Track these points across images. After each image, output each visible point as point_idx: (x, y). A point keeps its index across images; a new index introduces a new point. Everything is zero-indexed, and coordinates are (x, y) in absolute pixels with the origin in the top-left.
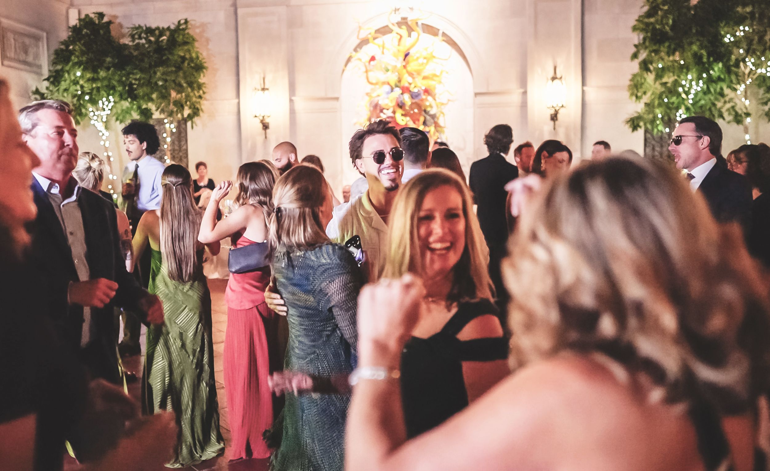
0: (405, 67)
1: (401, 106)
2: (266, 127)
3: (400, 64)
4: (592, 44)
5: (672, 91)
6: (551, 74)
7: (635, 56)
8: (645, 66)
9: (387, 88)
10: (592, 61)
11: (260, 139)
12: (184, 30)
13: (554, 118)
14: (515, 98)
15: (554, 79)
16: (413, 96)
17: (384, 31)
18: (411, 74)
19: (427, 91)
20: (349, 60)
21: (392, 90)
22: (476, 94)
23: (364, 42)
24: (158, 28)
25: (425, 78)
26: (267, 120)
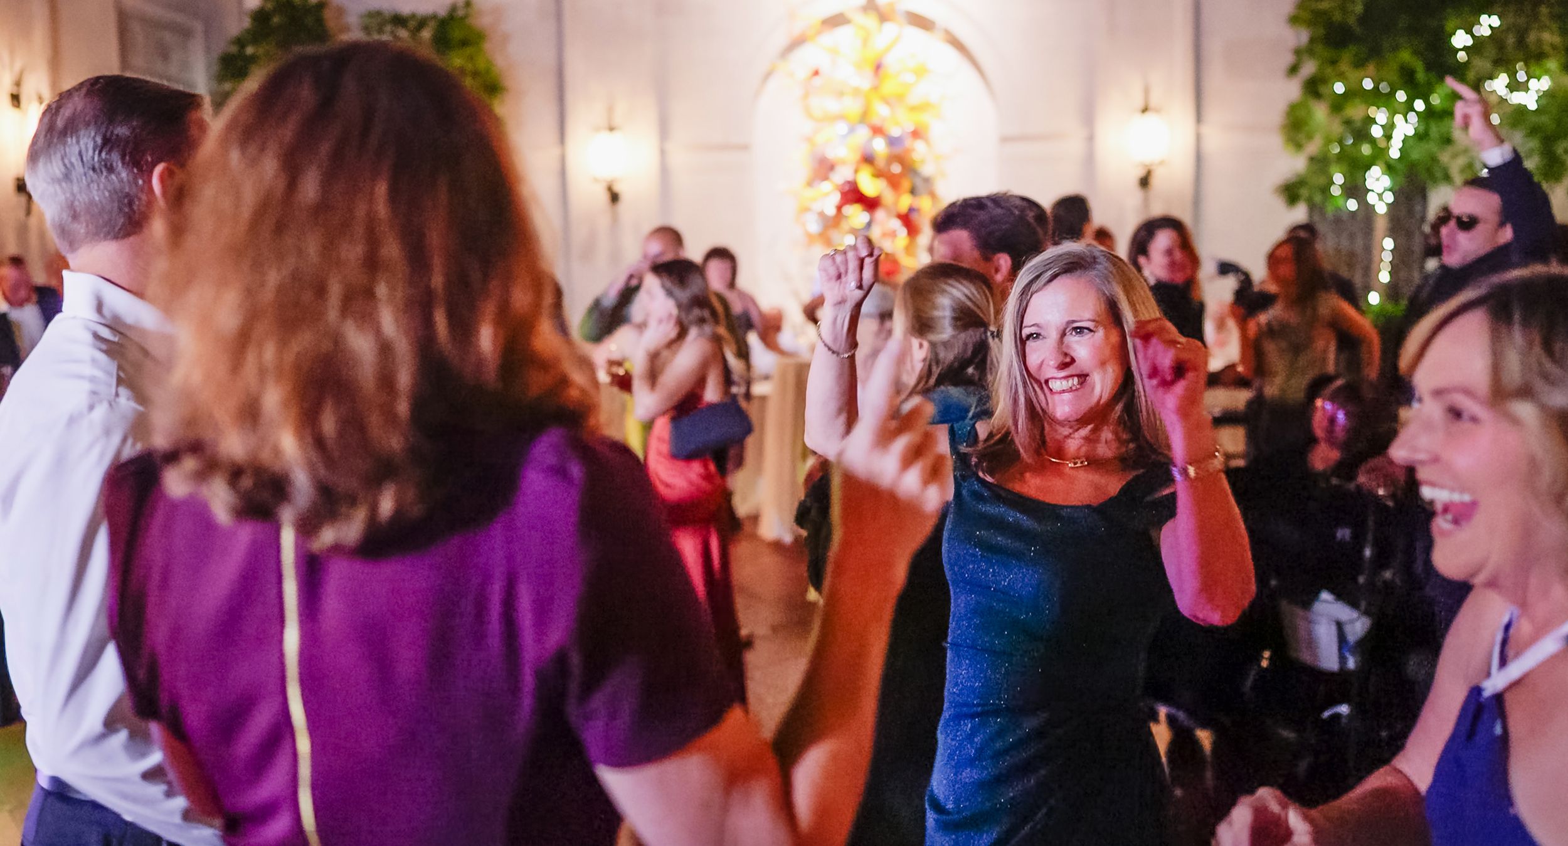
0: (876, 88)
1: (868, 159)
2: (614, 197)
3: (865, 82)
4: (1214, 47)
5: (1362, 133)
6: (1139, 103)
7: (1293, 70)
8: (1314, 88)
9: (842, 128)
10: (1216, 77)
11: (603, 222)
12: (463, 19)
13: (1145, 182)
14: (1074, 146)
15: (1145, 110)
16: (892, 142)
17: (836, 21)
18: (886, 101)
19: (916, 134)
20: (768, 75)
21: (852, 130)
22: (1005, 140)
23: (797, 43)
24: (413, 16)
25: (913, 109)
26: (617, 188)
